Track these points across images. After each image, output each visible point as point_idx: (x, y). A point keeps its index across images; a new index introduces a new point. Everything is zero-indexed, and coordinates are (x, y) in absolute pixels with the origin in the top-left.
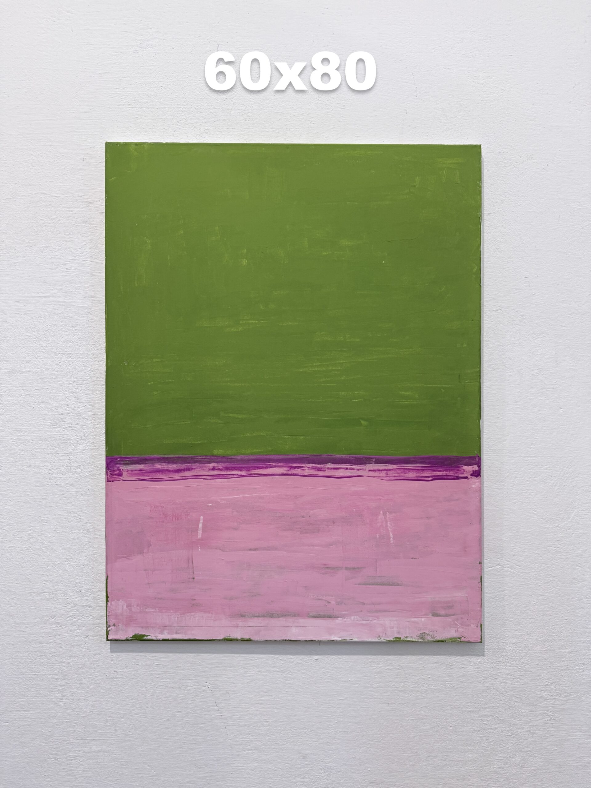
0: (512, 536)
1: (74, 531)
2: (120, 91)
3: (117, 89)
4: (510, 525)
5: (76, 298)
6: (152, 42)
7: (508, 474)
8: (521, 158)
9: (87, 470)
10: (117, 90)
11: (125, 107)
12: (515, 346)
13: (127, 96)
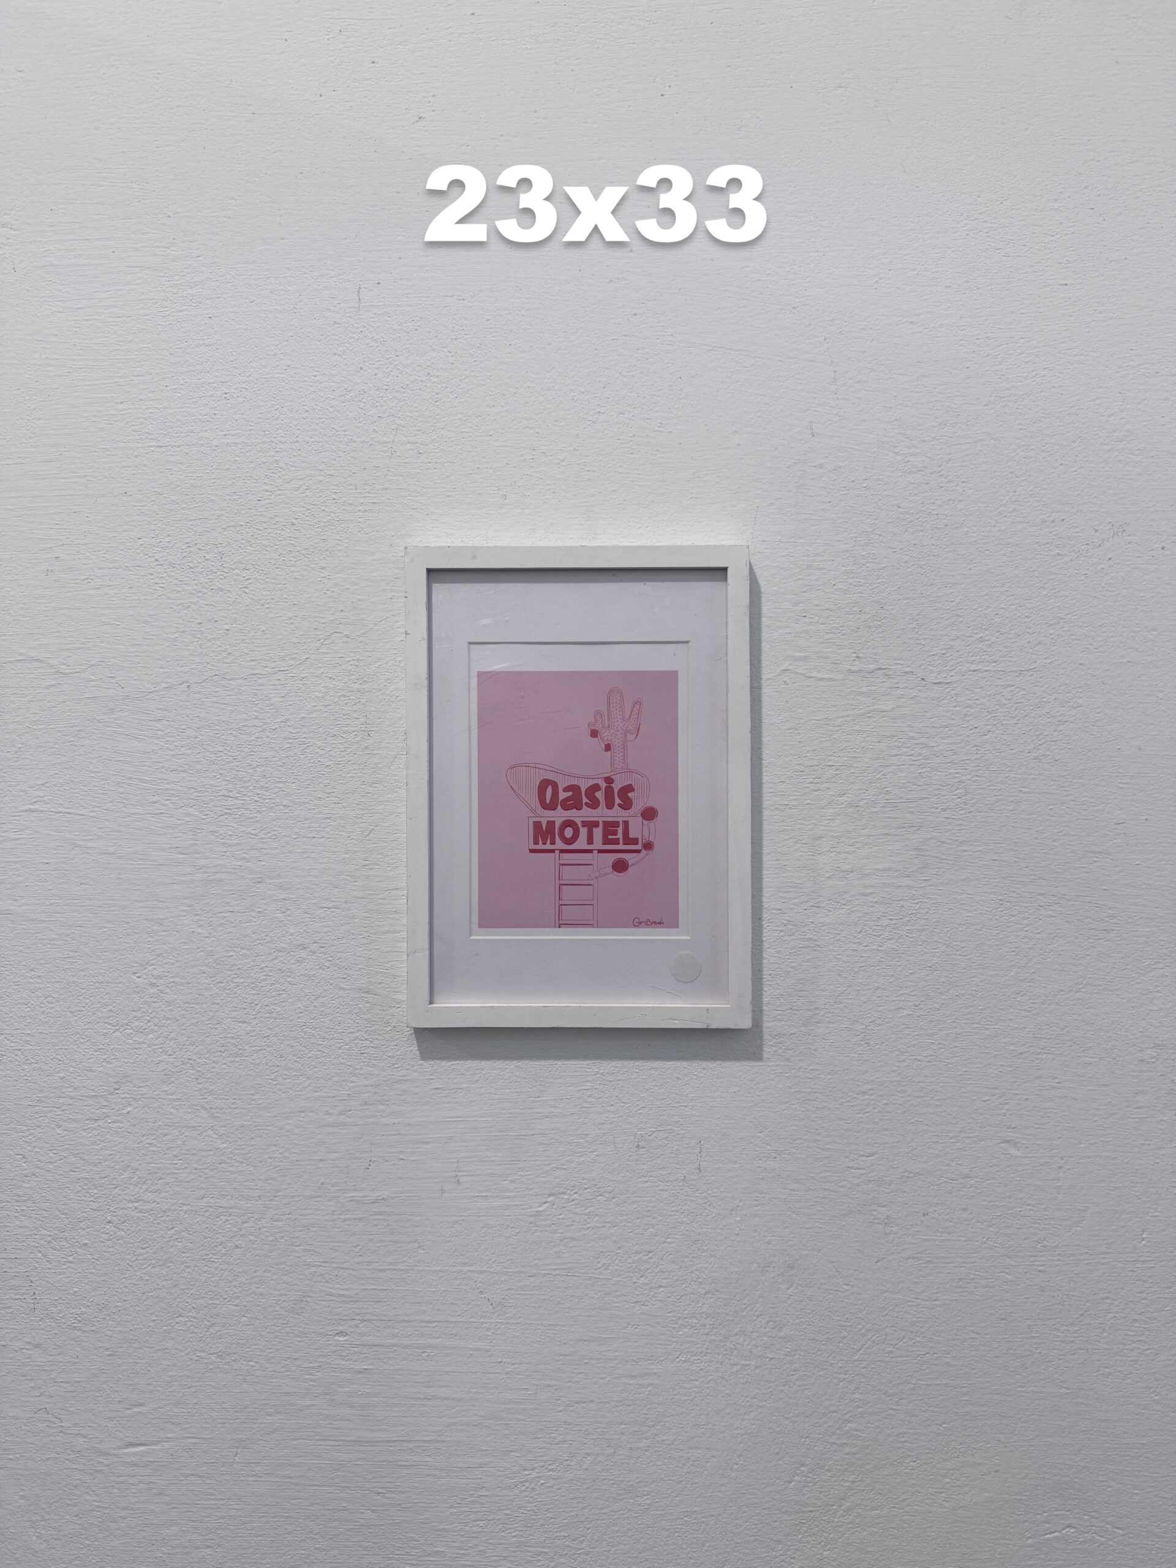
0: (1101, 1457)
1: (48, 1457)
2: (130, 408)
3: (121, 403)
4: (1095, 1429)
5: (37, 902)
6: (201, 290)
7: (1088, 1304)
8: (1097, 534)
9: (74, 1311)
10: (121, 407)
11: (140, 445)
12: (1096, 991)
13: (145, 419)
